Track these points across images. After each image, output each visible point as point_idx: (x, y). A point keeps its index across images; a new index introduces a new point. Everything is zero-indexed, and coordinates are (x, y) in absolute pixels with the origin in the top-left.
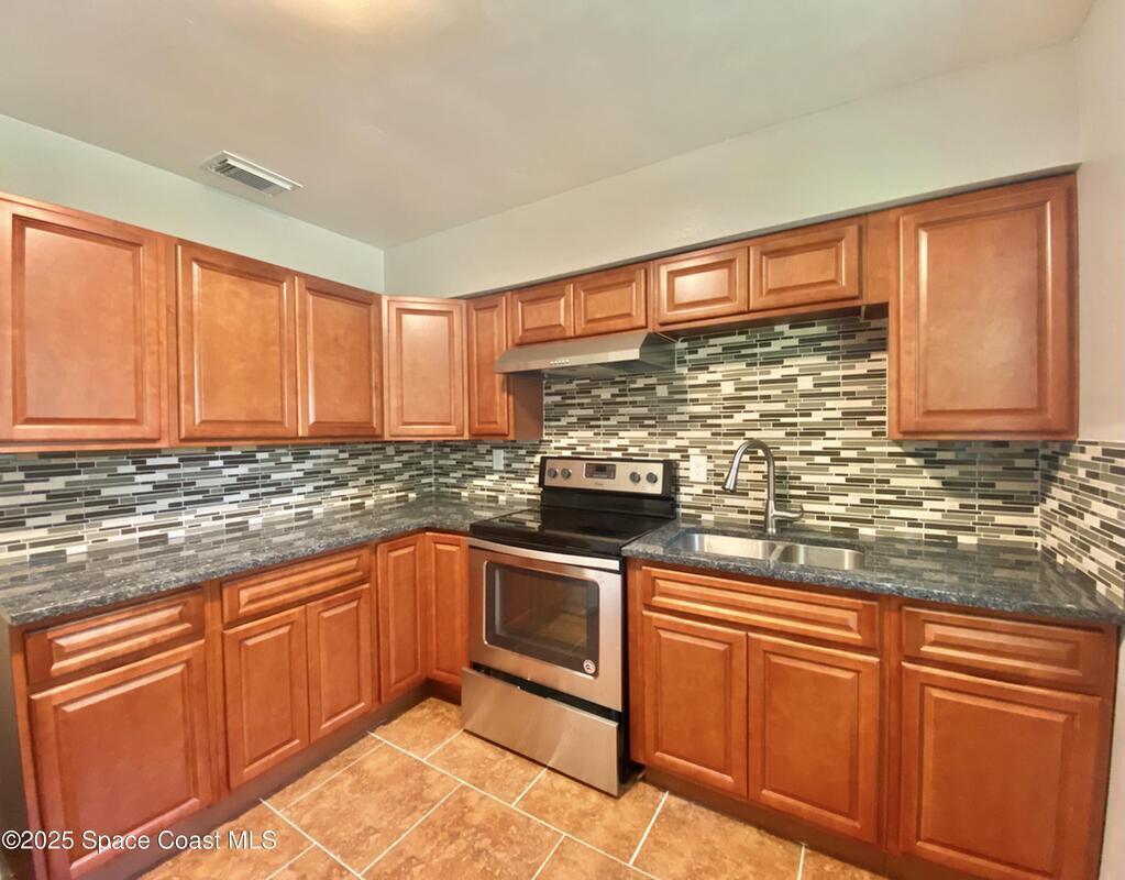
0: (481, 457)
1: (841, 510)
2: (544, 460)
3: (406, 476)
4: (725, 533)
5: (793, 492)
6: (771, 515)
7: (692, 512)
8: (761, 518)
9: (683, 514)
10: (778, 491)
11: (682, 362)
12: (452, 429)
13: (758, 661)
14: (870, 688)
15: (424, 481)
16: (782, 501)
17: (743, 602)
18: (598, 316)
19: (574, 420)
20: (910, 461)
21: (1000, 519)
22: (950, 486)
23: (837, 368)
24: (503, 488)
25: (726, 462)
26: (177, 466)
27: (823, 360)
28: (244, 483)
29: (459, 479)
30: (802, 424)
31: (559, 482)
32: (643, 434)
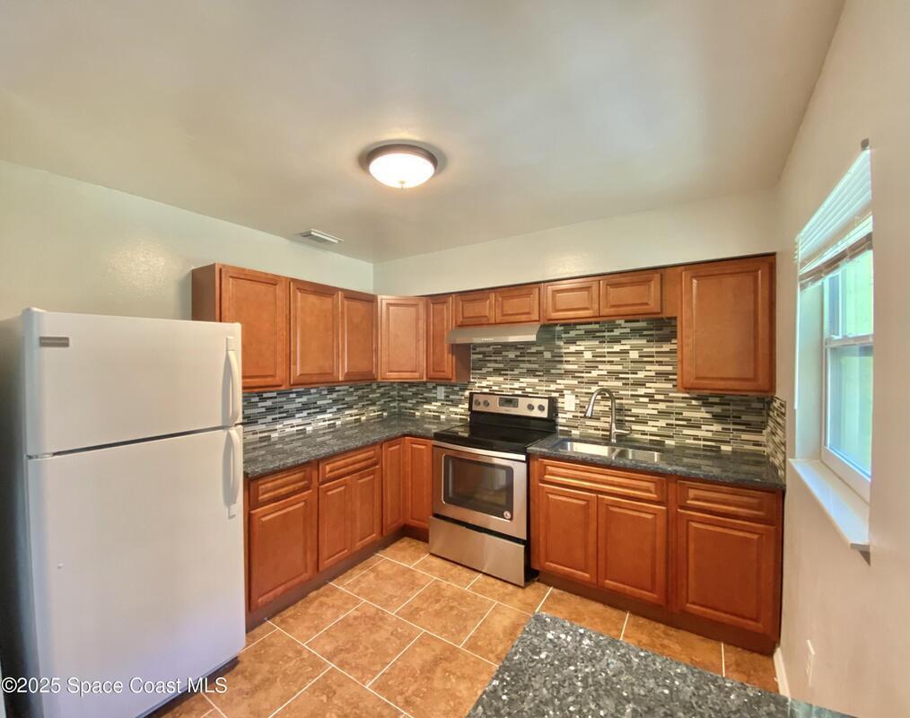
0: (429, 391)
1: (655, 430)
2: (471, 394)
3: (382, 402)
4: (586, 442)
5: (627, 418)
6: (613, 431)
7: (566, 429)
8: (608, 433)
9: (561, 430)
10: (617, 418)
11: (560, 338)
12: (417, 375)
13: (602, 510)
14: (661, 523)
15: (392, 405)
16: (620, 423)
17: (595, 478)
18: (510, 312)
19: (491, 370)
20: (694, 402)
21: (745, 436)
22: (717, 418)
23: (652, 347)
24: (444, 410)
25: (587, 399)
26: (275, 398)
27: (644, 342)
28: (305, 407)
29: (414, 404)
30: (632, 378)
31: (481, 408)
32: (536, 380)
